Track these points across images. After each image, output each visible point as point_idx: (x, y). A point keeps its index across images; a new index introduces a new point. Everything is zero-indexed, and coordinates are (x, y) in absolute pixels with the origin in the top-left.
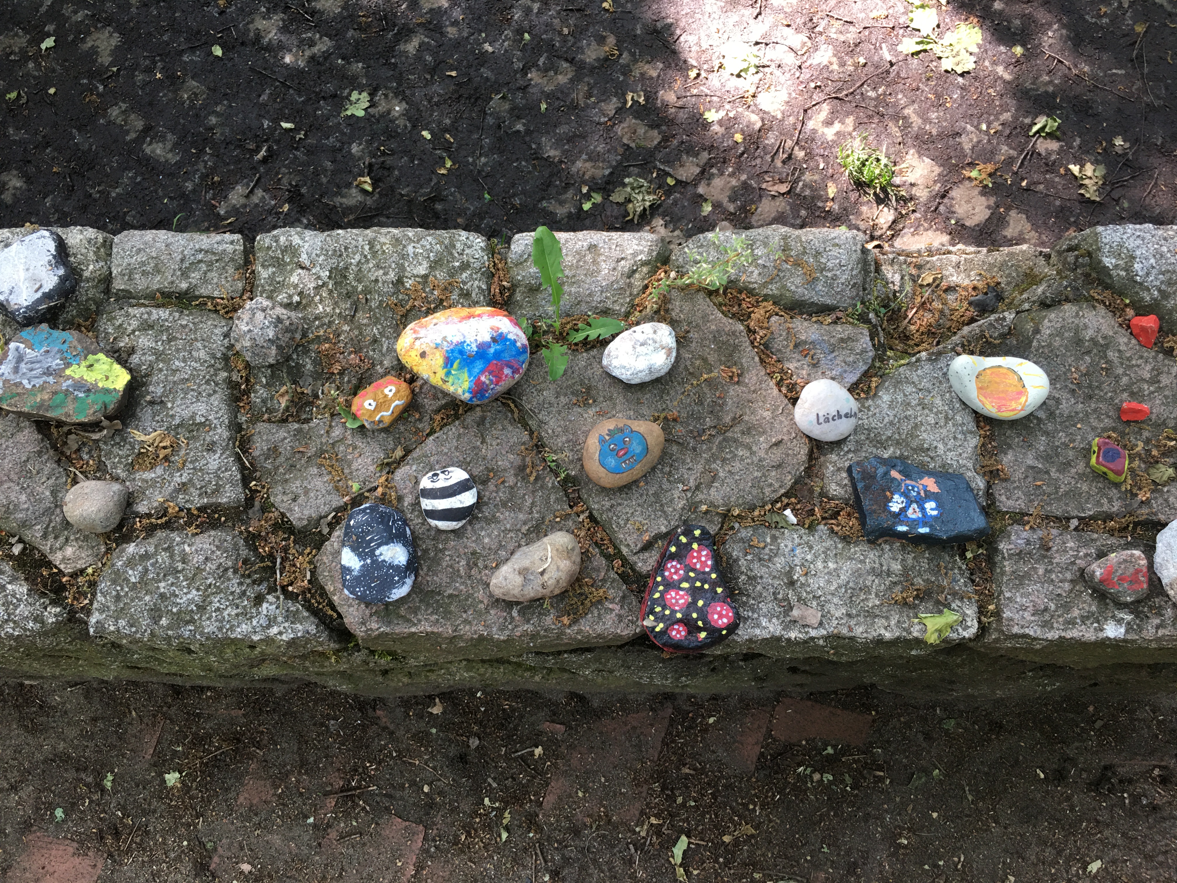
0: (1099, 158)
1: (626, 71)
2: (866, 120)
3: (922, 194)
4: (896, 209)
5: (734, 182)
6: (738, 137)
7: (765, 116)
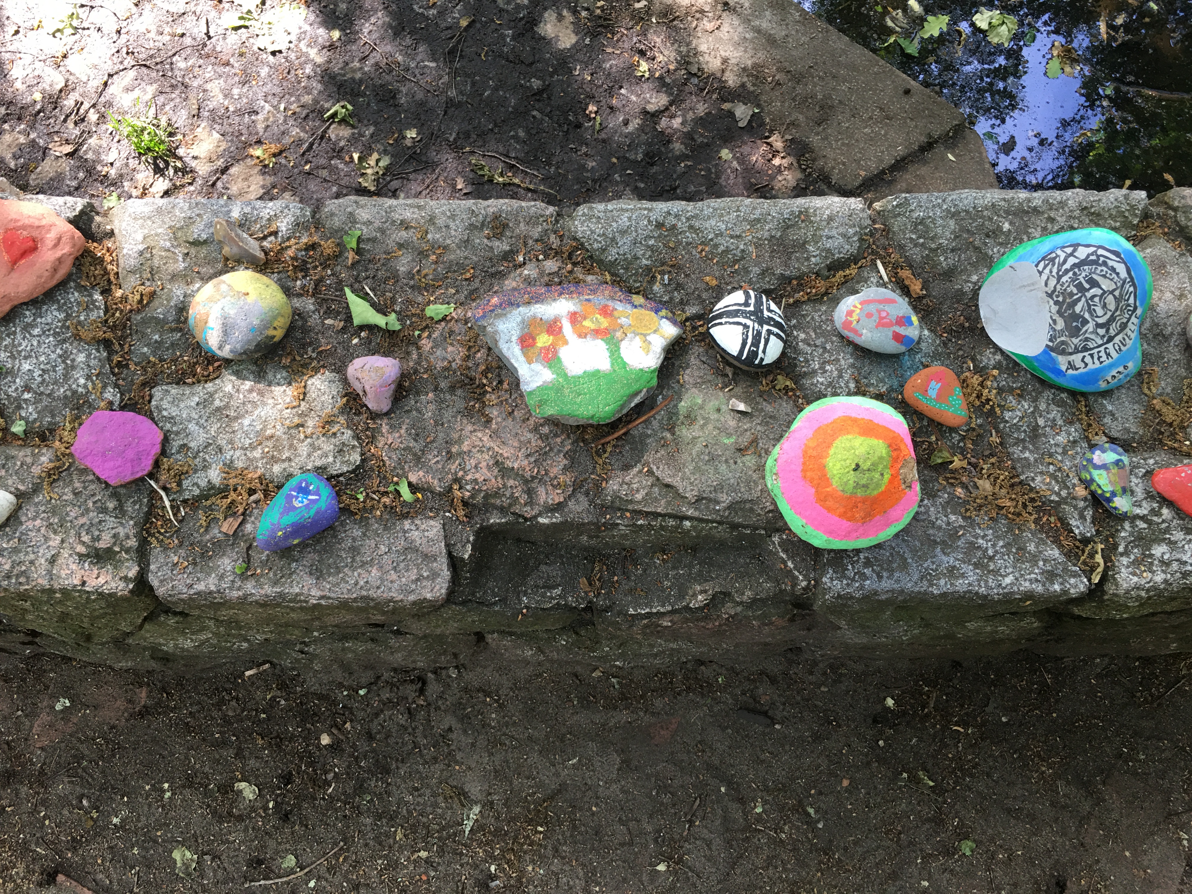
0: (389, 148)
2: (168, 90)
3: (203, 169)
4: (171, 180)
5: (22, 140)
6: (38, 96)
7: (71, 77)
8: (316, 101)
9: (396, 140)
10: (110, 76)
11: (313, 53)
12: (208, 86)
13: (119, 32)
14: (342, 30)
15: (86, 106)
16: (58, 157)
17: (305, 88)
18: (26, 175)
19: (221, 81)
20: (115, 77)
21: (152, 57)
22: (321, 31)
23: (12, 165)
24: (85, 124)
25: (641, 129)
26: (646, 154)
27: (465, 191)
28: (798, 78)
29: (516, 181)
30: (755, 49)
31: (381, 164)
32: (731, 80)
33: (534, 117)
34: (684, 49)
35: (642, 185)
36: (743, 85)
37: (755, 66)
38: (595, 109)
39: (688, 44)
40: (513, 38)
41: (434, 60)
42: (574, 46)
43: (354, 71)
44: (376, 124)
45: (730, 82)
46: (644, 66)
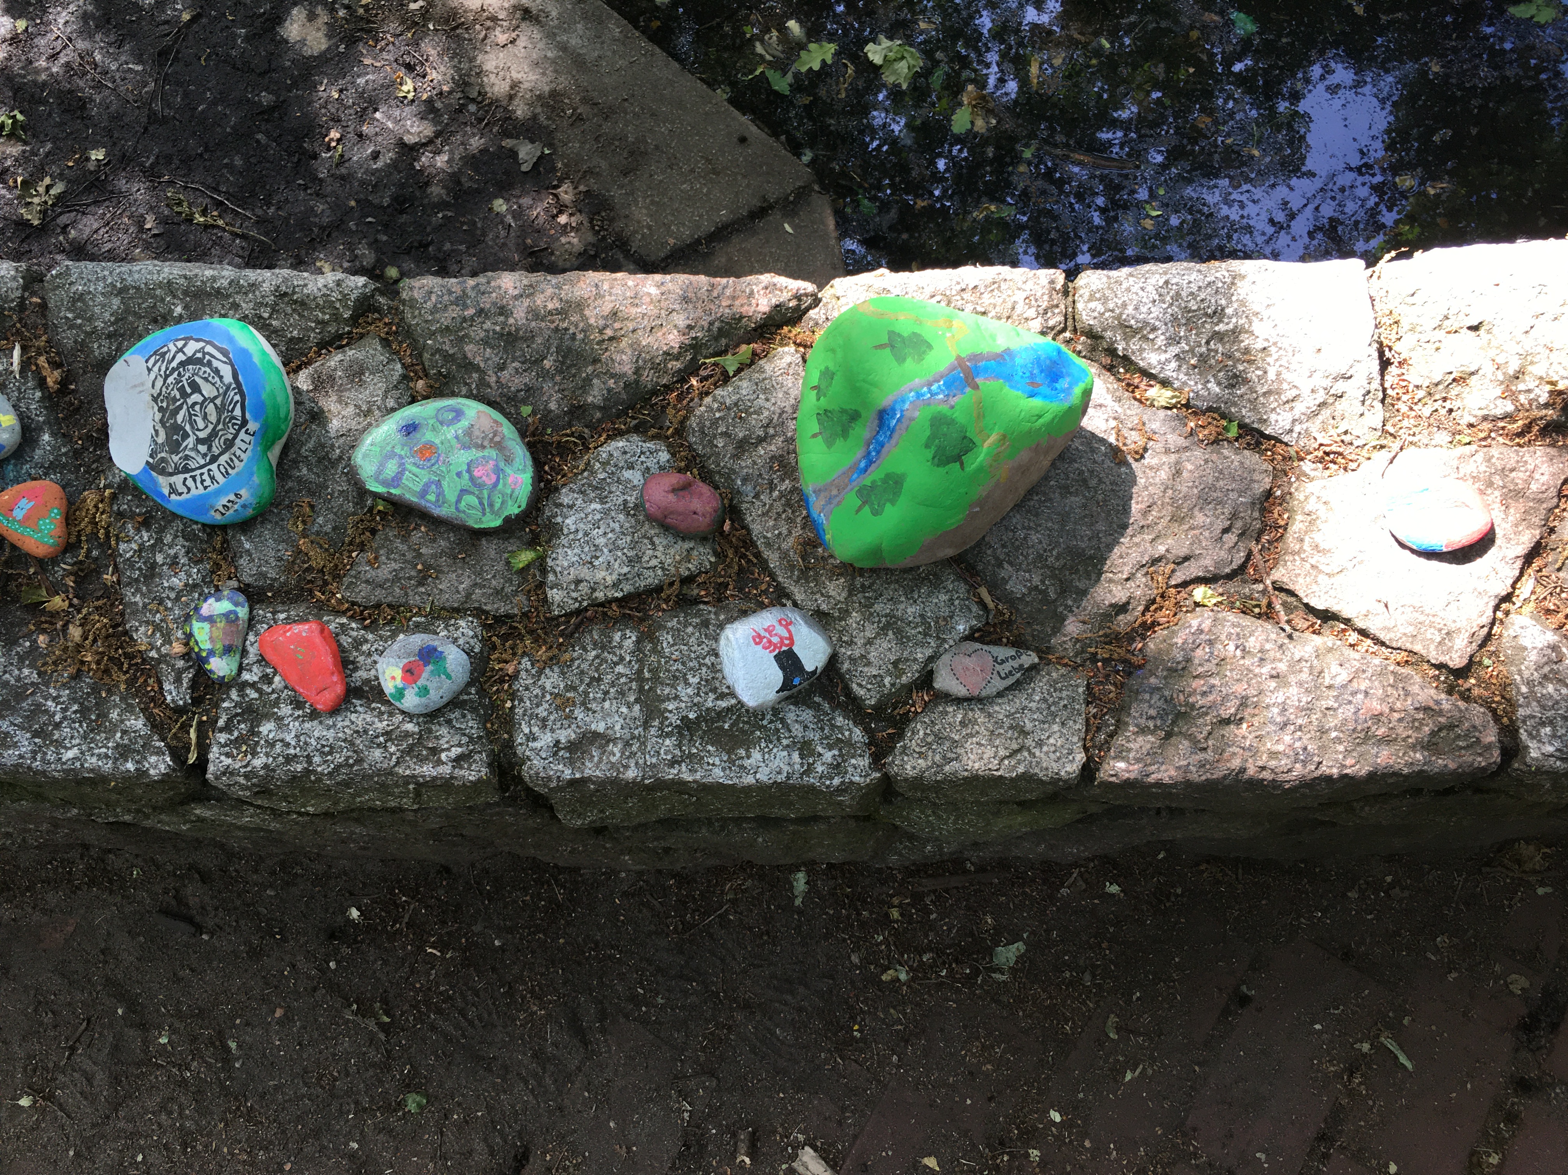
9: (76, 162)
14: (30, 19)
22: (5, 20)
25: (394, 165)
26: (395, 199)
27: (156, 232)
28: (607, 114)
29: (220, 222)
30: (556, 71)
31: (52, 192)
32: (520, 110)
33: (258, 141)
34: (465, 66)
35: (385, 238)
36: (535, 117)
37: (553, 94)
38: (338, 135)
39: (472, 60)
40: (247, 39)
41: (140, 61)
42: (322, 54)
43: (37, 71)
44: (54, 139)
45: (519, 113)
46: (408, 86)
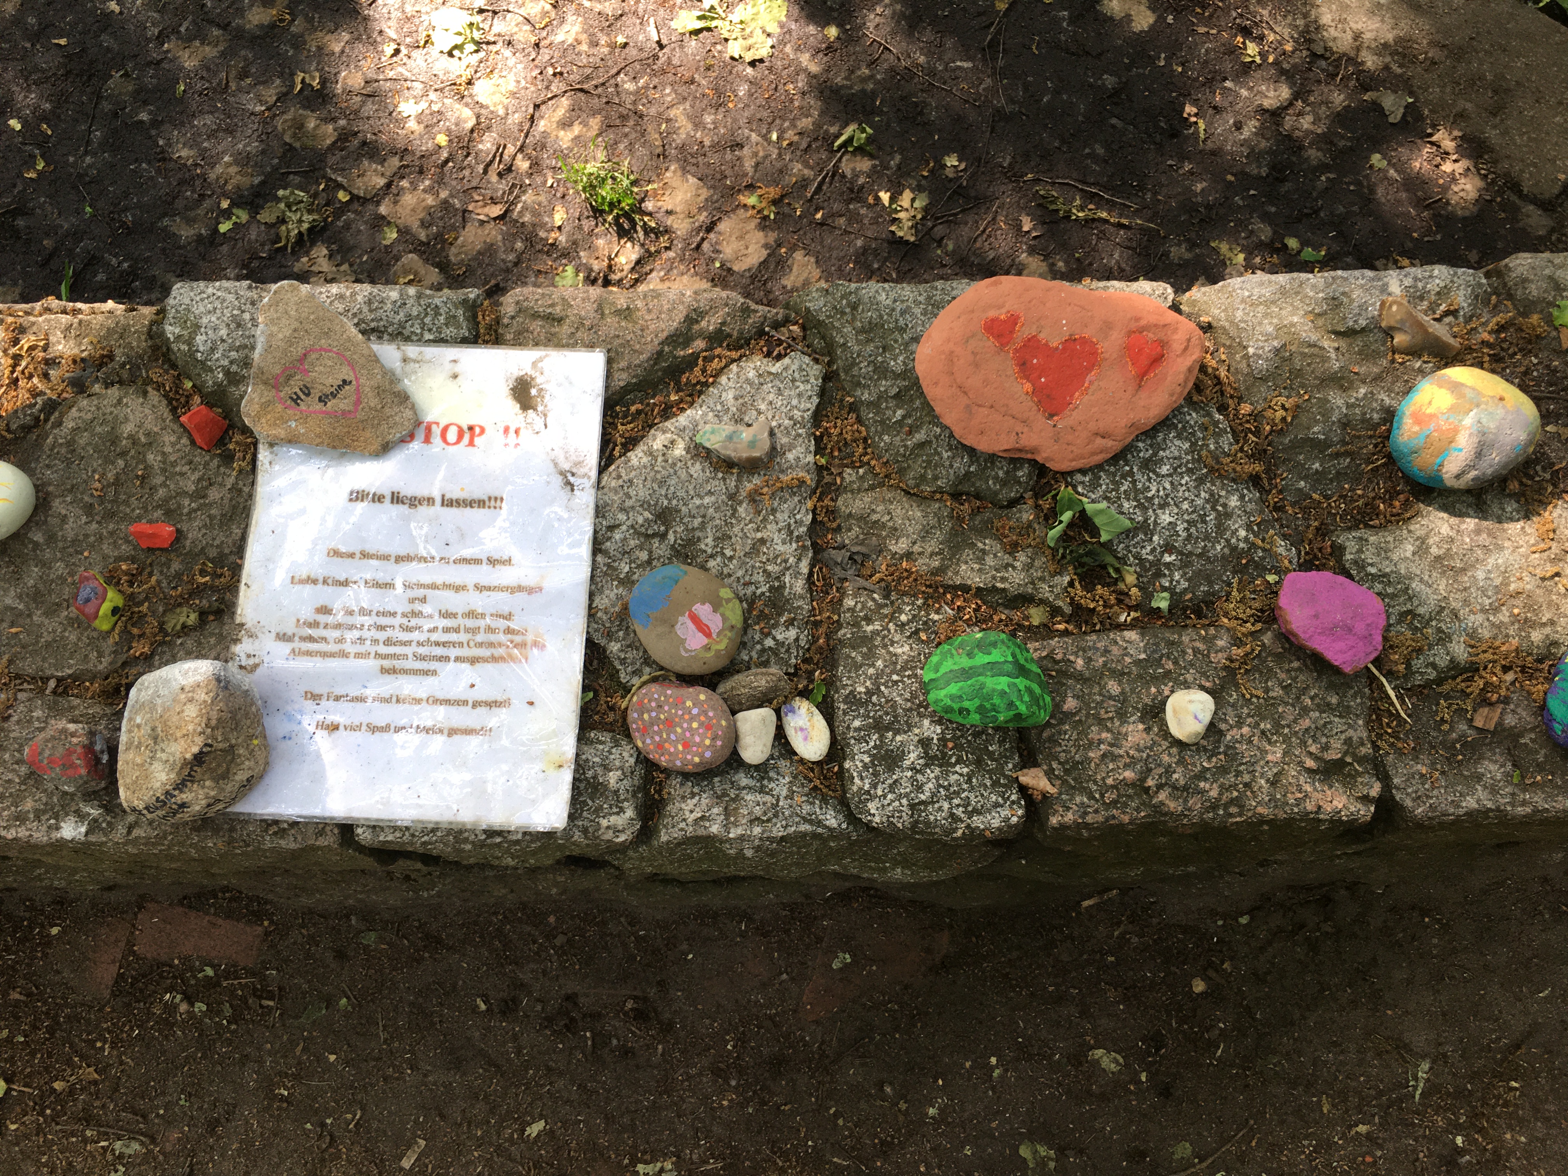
0: (924, 182)
1: (298, 43)
2: (618, 122)
3: (681, 226)
4: (642, 245)
5: (430, 200)
6: (442, 139)
7: (483, 111)
8: (818, 125)
9: (931, 171)
10: (537, 107)
11: (805, 59)
12: (672, 113)
13: (537, 45)
14: (840, 26)
15: (511, 149)
16: (482, 223)
17: (801, 108)
18: (443, 249)
19: (687, 105)
20: (543, 107)
21: (588, 78)
22: (812, 29)
23: (423, 236)
24: (513, 175)
25: (1260, 133)
26: (1273, 167)
27: (1034, 234)
28: (1458, 53)
29: (1104, 215)
30: (1394, 17)
31: (917, 204)
32: (1370, 61)
33: (1113, 126)
34: (1300, 22)
35: (1273, 209)
36: (1386, 68)
37: (1399, 40)
38: (1195, 110)
39: (1305, 16)
40: (1072, 21)
41: (968, 59)
42: (1152, 27)
43: (864, 80)
44: (902, 151)
45: (1369, 64)
46: (1252, 49)
